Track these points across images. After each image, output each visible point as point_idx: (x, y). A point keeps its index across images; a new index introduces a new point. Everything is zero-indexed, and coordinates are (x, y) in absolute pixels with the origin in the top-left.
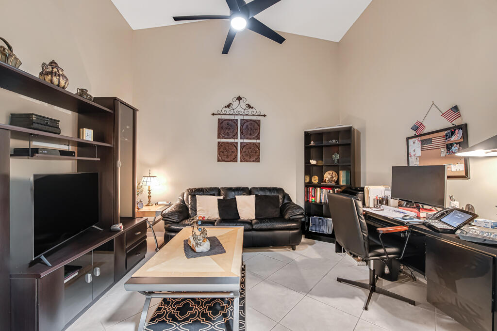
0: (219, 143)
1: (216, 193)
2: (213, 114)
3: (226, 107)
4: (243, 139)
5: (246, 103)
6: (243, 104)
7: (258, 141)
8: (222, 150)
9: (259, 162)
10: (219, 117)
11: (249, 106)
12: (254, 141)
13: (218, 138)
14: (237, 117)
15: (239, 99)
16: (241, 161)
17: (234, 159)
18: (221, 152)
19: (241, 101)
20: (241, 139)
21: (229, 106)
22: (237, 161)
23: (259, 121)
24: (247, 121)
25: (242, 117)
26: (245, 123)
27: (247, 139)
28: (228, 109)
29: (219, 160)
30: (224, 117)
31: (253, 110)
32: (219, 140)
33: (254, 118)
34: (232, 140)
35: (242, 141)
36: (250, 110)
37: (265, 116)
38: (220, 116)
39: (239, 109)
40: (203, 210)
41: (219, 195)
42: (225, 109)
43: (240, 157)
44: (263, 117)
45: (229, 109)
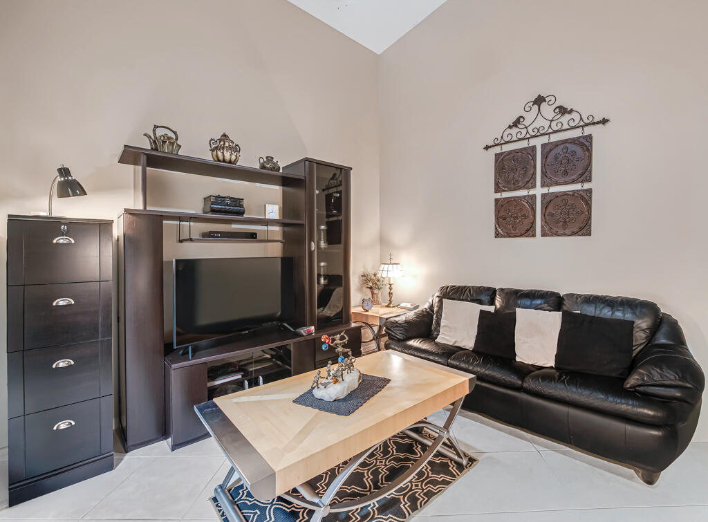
0: (497, 200)
1: (485, 298)
2: (487, 148)
3: (510, 127)
4: (548, 186)
5: (556, 105)
6: (548, 111)
7: (586, 186)
8: (502, 214)
9: (589, 234)
10: (497, 150)
11: (563, 111)
12: (577, 187)
13: (496, 191)
14: (533, 142)
15: (539, 101)
16: (544, 235)
17: (528, 231)
18: (501, 217)
19: (544, 105)
20: (542, 186)
21: (516, 123)
22: (534, 235)
23: (589, 138)
24: (557, 144)
25: (545, 140)
26: (551, 150)
27: (558, 184)
28: (514, 131)
29: (497, 235)
30: (507, 148)
31: (574, 115)
32: (498, 196)
33: (577, 133)
34: (523, 193)
35: (545, 190)
36: (567, 117)
37: (604, 121)
38: (499, 147)
39: (540, 122)
40: (449, 327)
41: (492, 303)
42: (509, 131)
43: (542, 227)
44: (601, 125)
45: (518, 130)
